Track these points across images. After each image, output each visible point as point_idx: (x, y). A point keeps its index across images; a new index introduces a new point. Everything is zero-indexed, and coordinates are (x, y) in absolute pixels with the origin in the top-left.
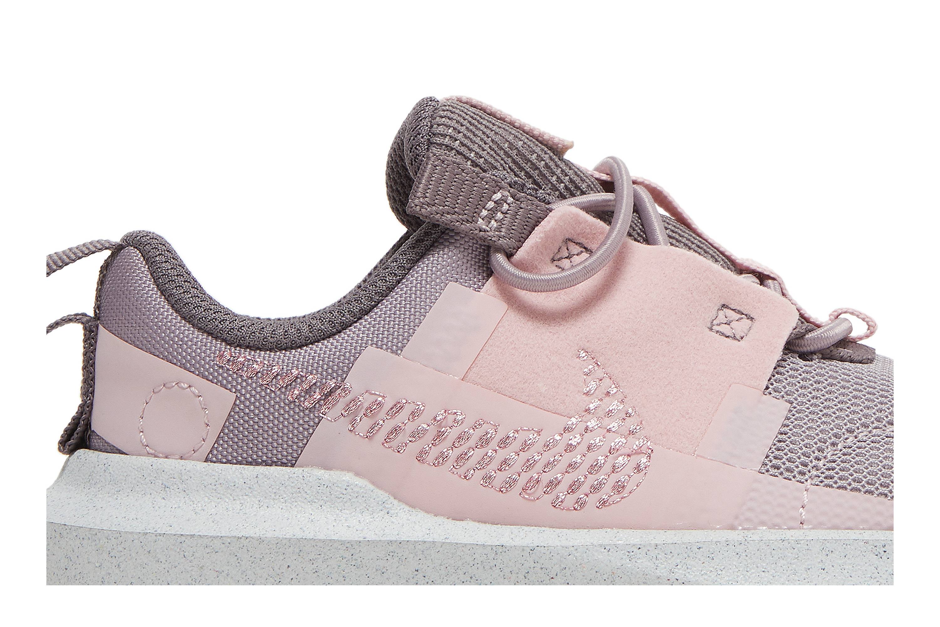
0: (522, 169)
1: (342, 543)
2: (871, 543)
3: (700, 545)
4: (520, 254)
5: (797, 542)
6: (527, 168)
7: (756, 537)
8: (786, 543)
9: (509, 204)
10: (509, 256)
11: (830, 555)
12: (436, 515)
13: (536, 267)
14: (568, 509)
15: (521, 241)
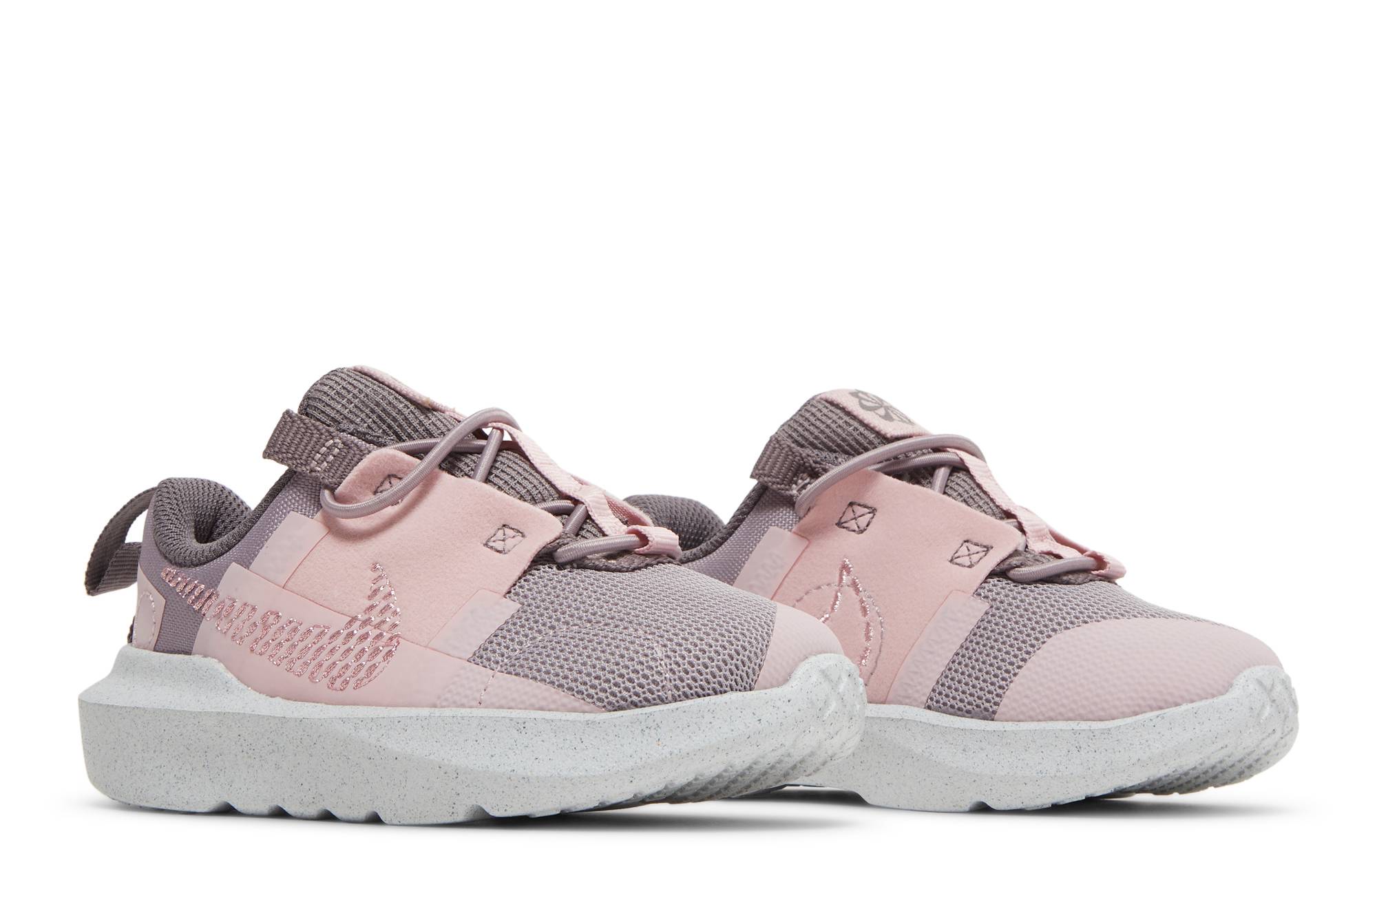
0: (384, 422)
1: (191, 713)
2: (515, 720)
3: (400, 719)
4: (339, 490)
5: (463, 718)
6: (389, 421)
7: (437, 714)
8: (455, 719)
9: (340, 449)
10: (332, 490)
11: (484, 729)
12: (260, 693)
13: (356, 499)
14: (336, 690)
15: (342, 477)
